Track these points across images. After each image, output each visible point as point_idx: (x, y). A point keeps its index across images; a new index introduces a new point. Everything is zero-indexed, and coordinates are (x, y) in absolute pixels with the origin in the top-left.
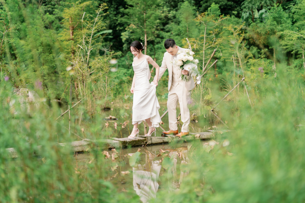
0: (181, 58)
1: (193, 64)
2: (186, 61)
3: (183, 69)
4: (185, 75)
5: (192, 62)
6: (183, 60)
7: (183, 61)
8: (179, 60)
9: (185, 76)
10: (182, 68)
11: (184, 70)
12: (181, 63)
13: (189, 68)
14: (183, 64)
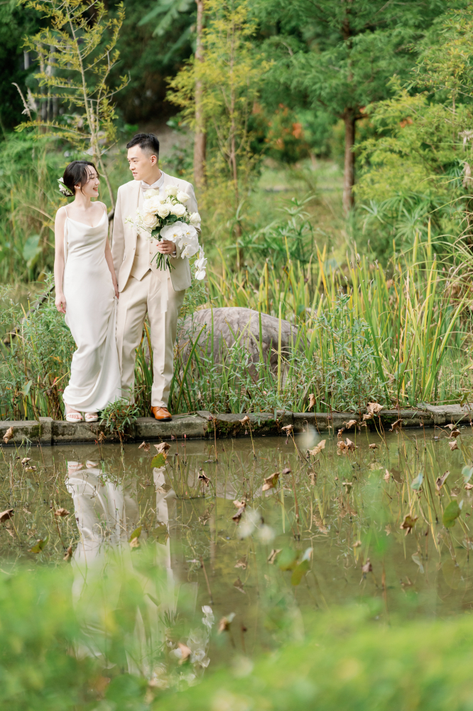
0: (153, 209)
1: (185, 224)
2: (167, 215)
3: (160, 237)
4: (166, 254)
5: (182, 219)
6: (160, 215)
7: (157, 215)
8: (149, 213)
9: (166, 257)
10: (157, 235)
11: (162, 240)
12: (153, 222)
13: (175, 235)
14: (158, 225)
